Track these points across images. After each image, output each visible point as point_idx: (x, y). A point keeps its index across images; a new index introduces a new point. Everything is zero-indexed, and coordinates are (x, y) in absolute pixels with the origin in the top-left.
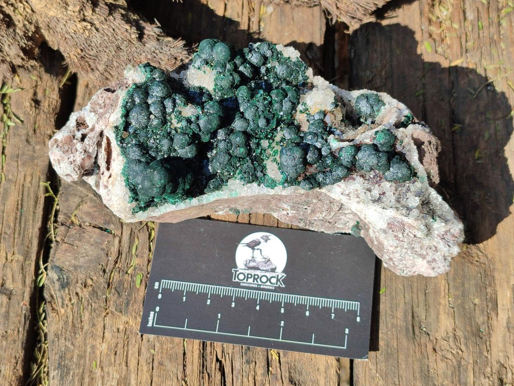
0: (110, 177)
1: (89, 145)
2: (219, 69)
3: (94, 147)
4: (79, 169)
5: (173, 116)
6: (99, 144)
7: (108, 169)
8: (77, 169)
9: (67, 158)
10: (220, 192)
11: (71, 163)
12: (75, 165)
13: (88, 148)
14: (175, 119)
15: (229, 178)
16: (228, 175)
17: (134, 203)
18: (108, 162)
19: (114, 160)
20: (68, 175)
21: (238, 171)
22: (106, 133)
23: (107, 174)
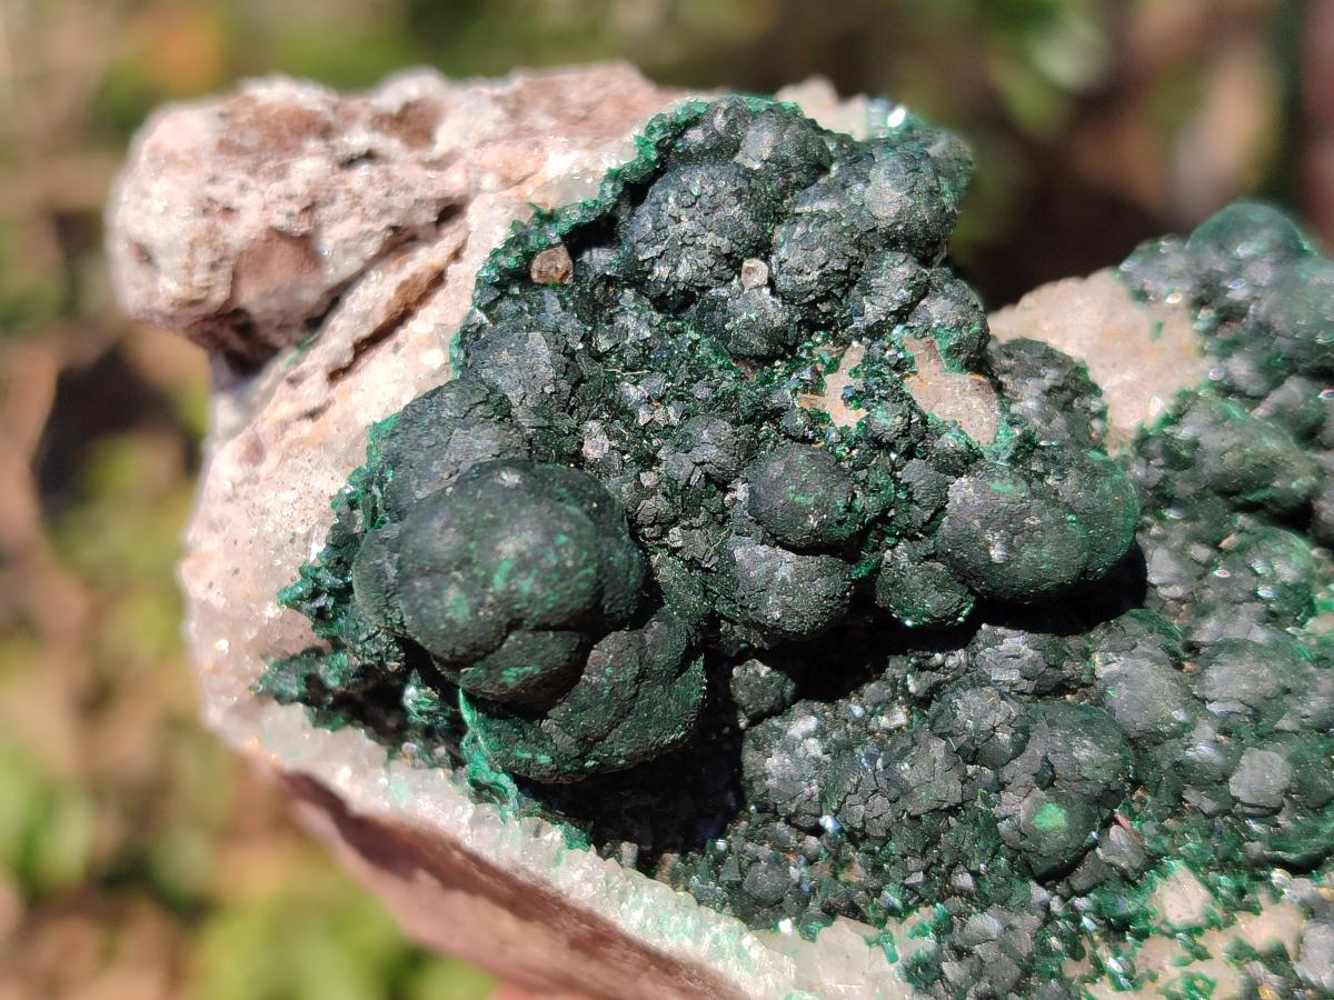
0: (313, 415)
1: (356, 198)
2: (1240, 368)
3: (368, 235)
4: (213, 267)
5: (855, 353)
6: (401, 241)
7: (336, 374)
8: (204, 256)
9: (208, 169)
10: (749, 939)
11: (205, 212)
12: (212, 231)
13: (341, 205)
14: (855, 373)
15: (854, 912)
16: (860, 886)
17: (302, 633)
18: (365, 345)
19: (397, 348)
20: (145, 255)
21: (925, 915)
22: (474, 215)
23: (313, 390)
